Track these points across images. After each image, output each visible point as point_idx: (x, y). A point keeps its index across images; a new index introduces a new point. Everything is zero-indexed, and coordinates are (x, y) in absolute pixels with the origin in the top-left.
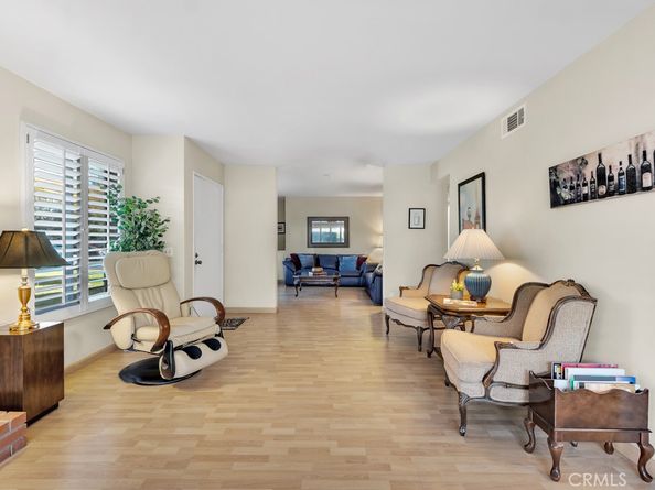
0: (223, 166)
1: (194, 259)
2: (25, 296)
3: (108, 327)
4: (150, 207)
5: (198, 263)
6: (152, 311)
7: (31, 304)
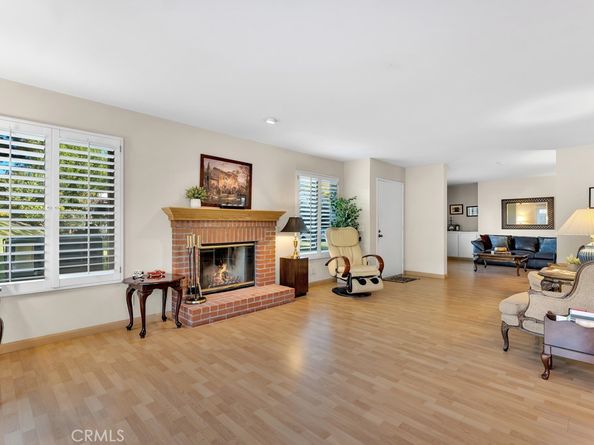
0: (403, 170)
1: (377, 234)
2: (296, 244)
3: (327, 265)
4: (352, 202)
5: (380, 236)
6: (344, 257)
7: (298, 248)
